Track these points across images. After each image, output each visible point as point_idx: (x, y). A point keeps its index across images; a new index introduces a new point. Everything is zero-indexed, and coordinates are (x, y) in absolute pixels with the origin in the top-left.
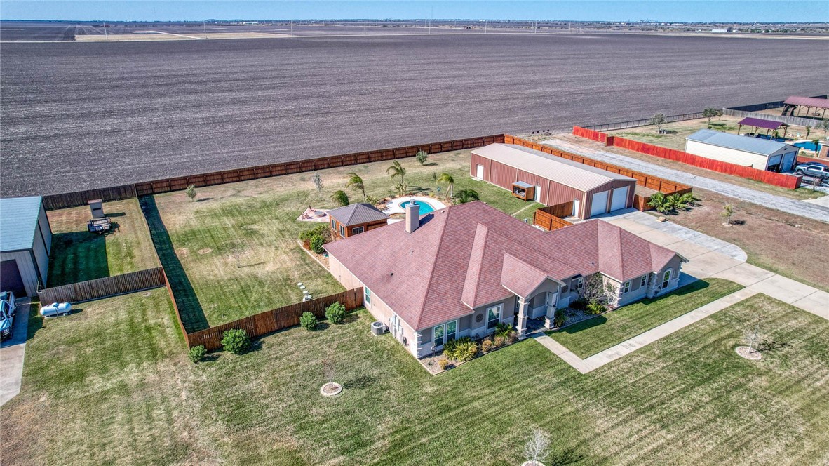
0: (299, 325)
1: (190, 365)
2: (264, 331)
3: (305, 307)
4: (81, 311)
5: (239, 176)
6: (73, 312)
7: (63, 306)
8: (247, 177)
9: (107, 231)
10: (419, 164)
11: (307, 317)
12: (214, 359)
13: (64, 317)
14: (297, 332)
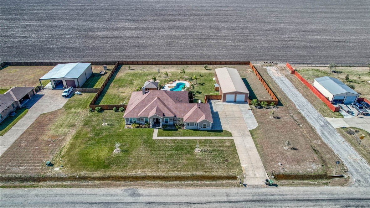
0: (112, 110)
1: (88, 111)
2: (106, 109)
3: (115, 106)
4: (82, 94)
5: (147, 63)
6: (81, 94)
7: (79, 92)
8: (150, 64)
9: (103, 75)
10: (204, 69)
11: (114, 108)
12: (93, 112)
13: (78, 95)
14: (112, 111)
